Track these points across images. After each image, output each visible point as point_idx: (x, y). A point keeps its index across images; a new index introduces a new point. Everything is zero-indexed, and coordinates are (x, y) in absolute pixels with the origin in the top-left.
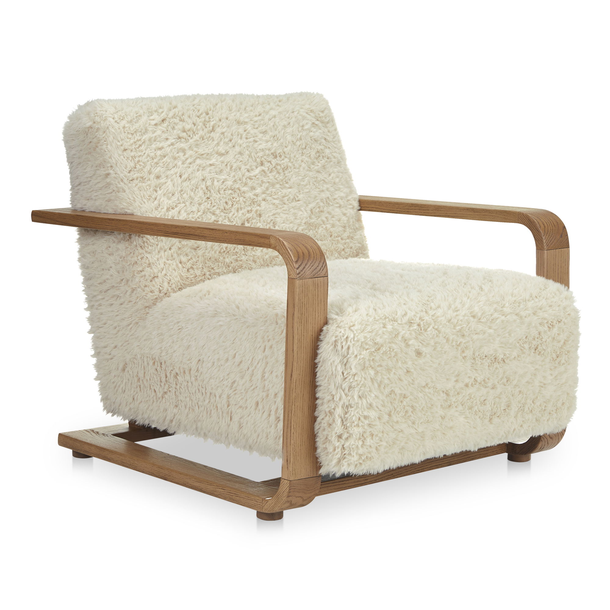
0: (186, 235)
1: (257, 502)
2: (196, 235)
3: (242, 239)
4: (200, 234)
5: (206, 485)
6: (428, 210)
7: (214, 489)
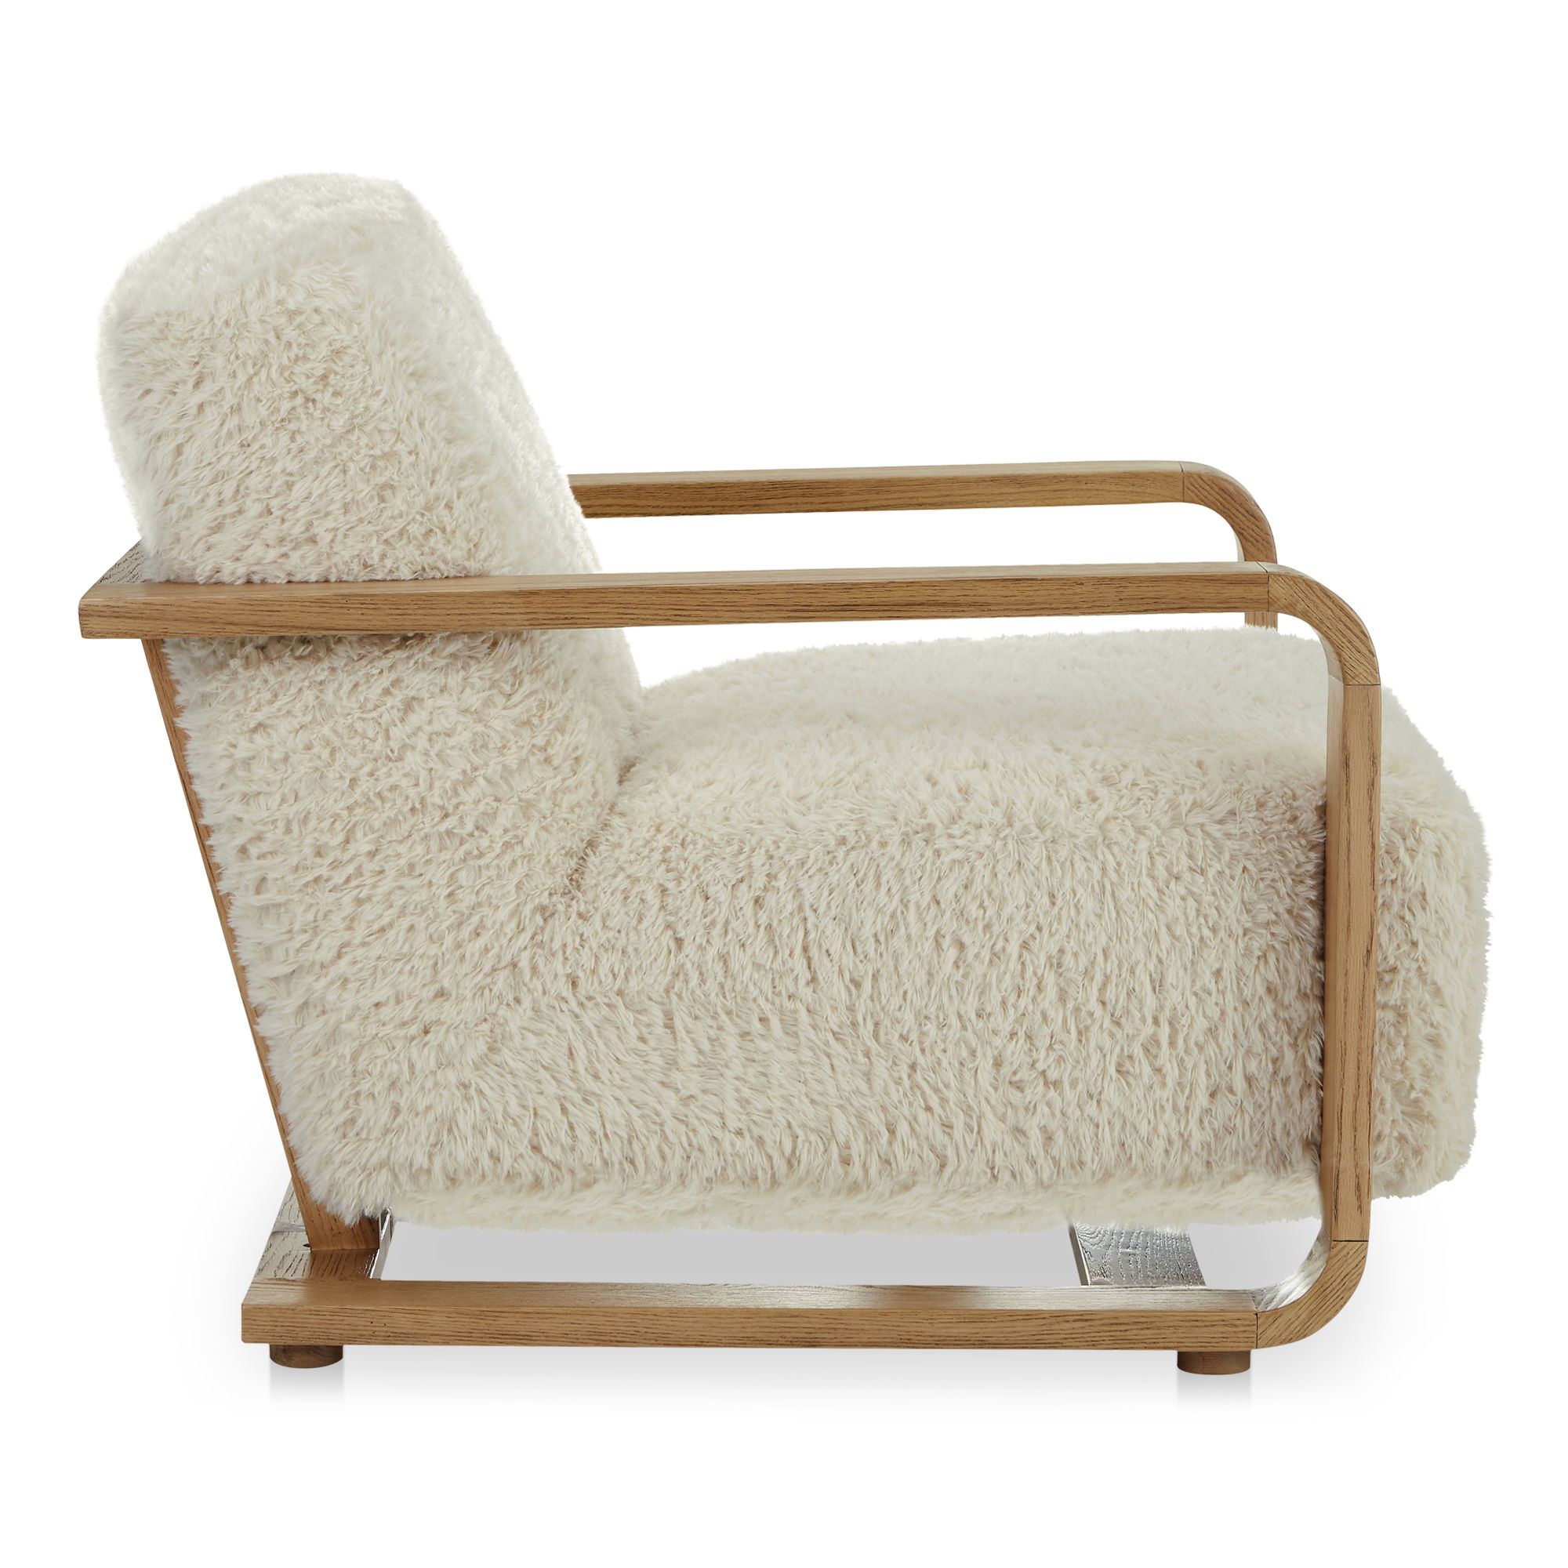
0: (896, 608)
1: (1235, 1326)
2: (944, 604)
3: (1151, 595)
4: (962, 599)
5: (1009, 1324)
6: (840, 494)
7: (1045, 1328)
